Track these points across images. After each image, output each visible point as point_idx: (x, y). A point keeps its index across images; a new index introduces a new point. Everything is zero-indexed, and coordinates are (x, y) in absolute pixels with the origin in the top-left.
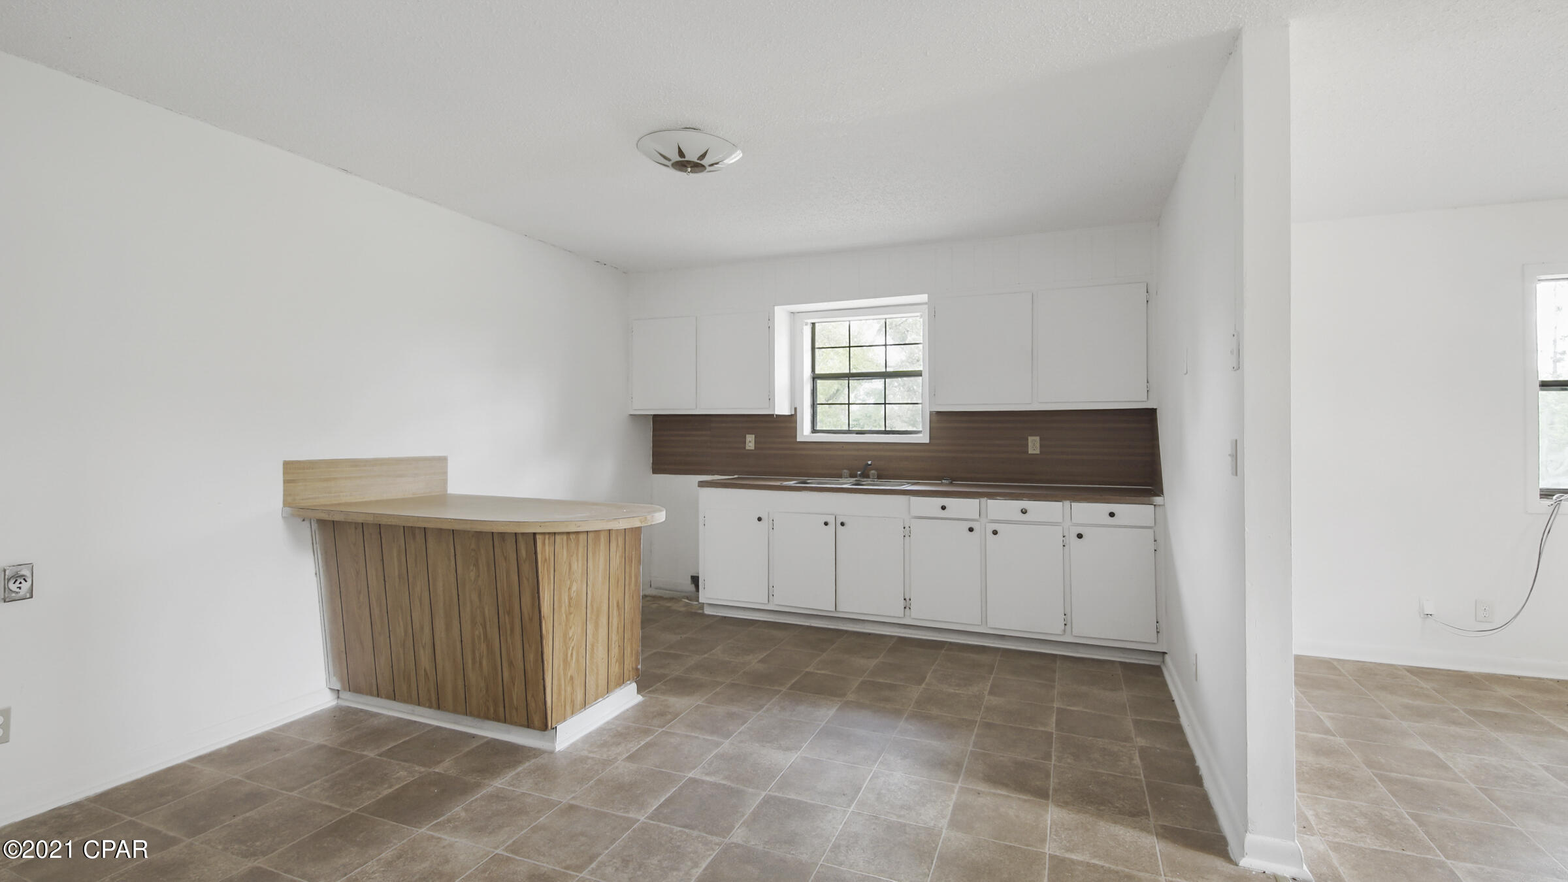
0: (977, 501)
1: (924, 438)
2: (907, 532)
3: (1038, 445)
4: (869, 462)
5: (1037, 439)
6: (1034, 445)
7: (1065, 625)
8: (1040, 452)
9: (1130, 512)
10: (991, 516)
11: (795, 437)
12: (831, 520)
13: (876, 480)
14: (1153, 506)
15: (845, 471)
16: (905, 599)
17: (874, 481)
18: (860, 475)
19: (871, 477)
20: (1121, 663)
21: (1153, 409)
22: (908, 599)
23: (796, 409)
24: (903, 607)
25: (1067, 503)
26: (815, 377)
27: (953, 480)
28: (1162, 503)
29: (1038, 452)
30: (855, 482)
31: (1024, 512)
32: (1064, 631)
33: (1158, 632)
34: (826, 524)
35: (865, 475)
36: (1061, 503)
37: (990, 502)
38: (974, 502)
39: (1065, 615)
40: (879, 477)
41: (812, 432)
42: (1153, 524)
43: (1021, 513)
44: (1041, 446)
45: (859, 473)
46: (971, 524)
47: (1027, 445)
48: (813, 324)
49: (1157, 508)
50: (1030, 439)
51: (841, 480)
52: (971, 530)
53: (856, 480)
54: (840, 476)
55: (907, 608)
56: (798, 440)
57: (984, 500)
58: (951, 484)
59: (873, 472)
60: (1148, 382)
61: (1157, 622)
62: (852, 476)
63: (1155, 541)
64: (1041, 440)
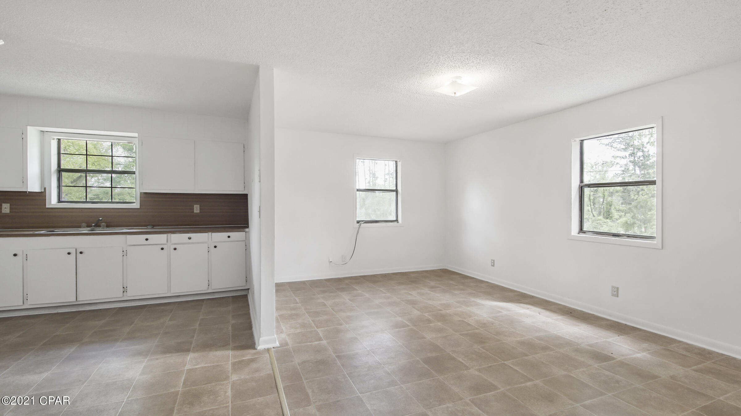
0: (166, 235)
1: (137, 205)
2: (125, 253)
3: (199, 209)
4: (101, 219)
5: (198, 206)
6: (197, 209)
7: (209, 285)
8: (200, 212)
9: (236, 235)
10: (173, 242)
11: (45, 205)
12: (73, 251)
13: (105, 228)
14: (245, 232)
15: (83, 224)
16: (123, 288)
17: (104, 229)
18: (94, 226)
19: (102, 226)
20: (232, 296)
21: (246, 194)
22: (125, 287)
23: (45, 189)
24: (122, 292)
25: (210, 234)
26: (60, 171)
27: (153, 226)
28: (248, 231)
29: (198, 212)
30: (91, 230)
31: (190, 238)
32: (208, 288)
33: (246, 281)
34: (69, 253)
35: (98, 225)
36: (207, 234)
37: (172, 235)
38: (165, 236)
39: (209, 281)
40: (108, 226)
41: (58, 202)
42: (245, 239)
43: (188, 239)
44: (200, 209)
45: (93, 224)
46: (162, 246)
47: (194, 209)
48: (59, 140)
49: (247, 233)
50: (195, 206)
51: (80, 229)
52: (162, 249)
53: (91, 229)
54: (80, 227)
55: (125, 292)
56: (47, 207)
57: (169, 235)
58: (153, 228)
59: (103, 224)
60: (244, 183)
61: (246, 277)
62: (88, 226)
63: (246, 246)
64: (200, 206)
